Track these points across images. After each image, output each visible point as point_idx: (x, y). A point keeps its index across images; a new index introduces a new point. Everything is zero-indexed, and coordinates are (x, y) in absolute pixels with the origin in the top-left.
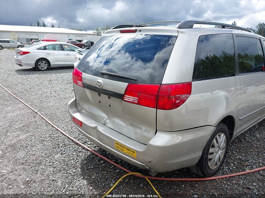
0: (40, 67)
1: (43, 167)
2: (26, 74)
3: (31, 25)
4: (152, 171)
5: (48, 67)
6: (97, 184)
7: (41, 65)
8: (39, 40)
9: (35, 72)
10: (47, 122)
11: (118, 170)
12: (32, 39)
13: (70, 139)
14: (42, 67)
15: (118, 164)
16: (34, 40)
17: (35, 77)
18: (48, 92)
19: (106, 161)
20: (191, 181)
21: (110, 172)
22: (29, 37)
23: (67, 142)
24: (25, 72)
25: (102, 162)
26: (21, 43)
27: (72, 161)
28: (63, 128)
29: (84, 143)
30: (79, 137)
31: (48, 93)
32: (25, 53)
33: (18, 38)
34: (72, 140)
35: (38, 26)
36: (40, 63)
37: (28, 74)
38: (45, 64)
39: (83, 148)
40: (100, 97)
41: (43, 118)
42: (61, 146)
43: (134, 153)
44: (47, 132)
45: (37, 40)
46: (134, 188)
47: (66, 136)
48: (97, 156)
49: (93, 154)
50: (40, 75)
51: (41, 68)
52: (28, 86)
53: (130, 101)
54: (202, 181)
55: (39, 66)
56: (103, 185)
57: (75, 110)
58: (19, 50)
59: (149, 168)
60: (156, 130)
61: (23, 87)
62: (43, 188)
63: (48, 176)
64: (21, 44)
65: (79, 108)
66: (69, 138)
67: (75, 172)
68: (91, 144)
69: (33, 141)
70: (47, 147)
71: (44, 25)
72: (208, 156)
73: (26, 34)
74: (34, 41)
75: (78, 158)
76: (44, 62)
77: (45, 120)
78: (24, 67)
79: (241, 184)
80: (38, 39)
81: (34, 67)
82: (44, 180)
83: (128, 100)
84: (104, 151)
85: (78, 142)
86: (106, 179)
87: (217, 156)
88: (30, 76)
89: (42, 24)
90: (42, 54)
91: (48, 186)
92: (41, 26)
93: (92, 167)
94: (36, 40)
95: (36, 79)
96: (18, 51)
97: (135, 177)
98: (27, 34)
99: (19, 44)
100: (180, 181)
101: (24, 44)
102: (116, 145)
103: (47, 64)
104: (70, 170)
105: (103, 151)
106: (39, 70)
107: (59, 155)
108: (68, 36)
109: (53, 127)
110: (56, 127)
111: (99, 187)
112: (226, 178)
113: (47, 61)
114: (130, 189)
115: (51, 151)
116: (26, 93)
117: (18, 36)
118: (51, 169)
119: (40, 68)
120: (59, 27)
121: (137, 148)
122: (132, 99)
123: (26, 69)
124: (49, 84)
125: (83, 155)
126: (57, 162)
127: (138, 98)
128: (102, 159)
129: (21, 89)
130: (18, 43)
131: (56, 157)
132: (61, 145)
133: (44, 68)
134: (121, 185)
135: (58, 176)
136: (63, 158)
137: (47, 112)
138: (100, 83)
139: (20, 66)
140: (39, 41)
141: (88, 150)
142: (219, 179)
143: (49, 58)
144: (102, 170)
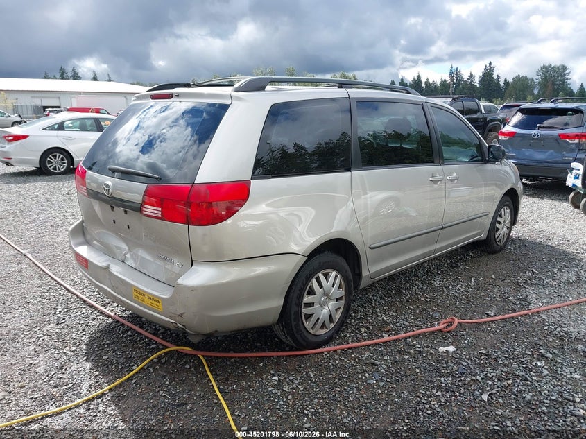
0: (50, 167)
1: (18, 345)
2: (19, 183)
3: (46, 77)
4: (189, 331)
5: (68, 166)
6: (110, 367)
7: (52, 162)
8: (62, 108)
9: (39, 178)
10: (43, 271)
11: (154, 346)
12: (45, 108)
13: (80, 298)
14: (55, 167)
15: (158, 337)
16: (50, 109)
17: (38, 187)
18: (58, 217)
19: (137, 332)
20: (279, 357)
21: (139, 349)
22: (38, 102)
23: (73, 305)
24: (18, 178)
25: (129, 333)
26: (20, 116)
27: (74, 335)
28: (72, 280)
29: (105, 306)
30: (98, 296)
31: (57, 219)
32: (17, 138)
33: (14, 106)
34: (84, 301)
35: (63, 79)
36: (50, 158)
37: (25, 182)
38: (62, 159)
39: (102, 313)
40: (113, 212)
41: (36, 265)
42: (60, 312)
43: (158, 304)
44: (39, 289)
45: (57, 109)
46: (174, 370)
47: (75, 294)
48: (123, 325)
49: (117, 322)
50: (50, 183)
51: (53, 169)
52: (18, 207)
53: (152, 214)
54: (297, 355)
55: (48, 166)
56: (120, 367)
57: (81, 239)
58: (4, 132)
59: (182, 327)
60: (192, 261)
61: (9, 207)
62: (9, 377)
63: (23, 358)
64: (19, 119)
65: (88, 237)
66: (78, 297)
67: (73, 351)
68: (117, 306)
69: (7, 304)
70: (32, 314)
71: (76, 77)
72: (301, 309)
73: (32, 97)
74: (50, 112)
75: (87, 329)
76: (59, 156)
77: (39, 268)
78: (17, 168)
79: (364, 358)
80: (59, 107)
81: (38, 166)
82: (15, 364)
83: (149, 214)
84: (138, 316)
85: (95, 304)
86: (127, 360)
87: (325, 312)
88: (27, 185)
89: (70, 74)
90: (55, 139)
91: (20, 374)
92: (68, 79)
93: (108, 342)
94: (55, 109)
95: (39, 191)
96: (3, 135)
97: (180, 355)
98: (36, 95)
99: (15, 118)
100: (259, 357)
101: (28, 118)
102: (134, 293)
103: (66, 161)
104: (68, 348)
105: (137, 318)
106: (49, 174)
107: (52, 325)
108: (126, 99)
109: (53, 279)
110: (59, 280)
111: (111, 371)
112: (342, 350)
113: (65, 154)
114: (166, 372)
115: (38, 320)
116: (12, 219)
117: (14, 101)
118: (32, 348)
119: (50, 169)
120: (110, 80)
121: (163, 295)
122: (156, 212)
123: (23, 171)
124: (64, 200)
125: (96, 325)
126: (46, 337)
127: (160, 209)
128: (130, 329)
129: (4, 211)
130: (12, 116)
131: (45, 329)
132: (60, 310)
133: (59, 170)
134: (151, 367)
135: (40, 359)
136: (57, 330)
137: (47, 253)
138: (108, 186)
139: (7, 165)
140: (61, 111)
141: (109, 316)
142: (329, 352)
143: (70, 148)
144: (124, 346)
